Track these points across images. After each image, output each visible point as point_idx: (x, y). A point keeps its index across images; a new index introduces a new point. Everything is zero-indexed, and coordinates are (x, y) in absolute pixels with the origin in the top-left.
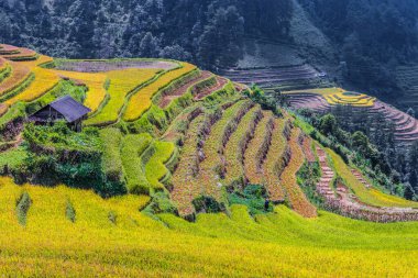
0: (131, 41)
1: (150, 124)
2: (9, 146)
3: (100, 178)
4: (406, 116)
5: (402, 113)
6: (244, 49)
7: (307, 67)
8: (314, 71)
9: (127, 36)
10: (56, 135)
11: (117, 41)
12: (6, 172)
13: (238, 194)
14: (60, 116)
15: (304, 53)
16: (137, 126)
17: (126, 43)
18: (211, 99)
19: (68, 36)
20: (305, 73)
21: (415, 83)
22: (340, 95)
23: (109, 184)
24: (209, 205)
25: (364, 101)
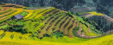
0: (51, 3)
1: (40, 20)
2: (5, 24)
3: (22, 30)
4: (110, 17)
5: (109, 17)
6: (75, 4)
7: (88, 8)
8: (90, 8)
9: (50, 2)
10: (14, 22)
11: (48, 3)
12: (2, 29)
13: (56, 33)
14: (16, 18)
15: (88, 5)
16: (37, 20)
17: (50, 4)
18: (57, 14)
19: (38, 3)
20: (88, 9)
21: (112, 10)
22: (95, 13)
23: (24, 31)
24: (47, 35)
25: (100, 14)
